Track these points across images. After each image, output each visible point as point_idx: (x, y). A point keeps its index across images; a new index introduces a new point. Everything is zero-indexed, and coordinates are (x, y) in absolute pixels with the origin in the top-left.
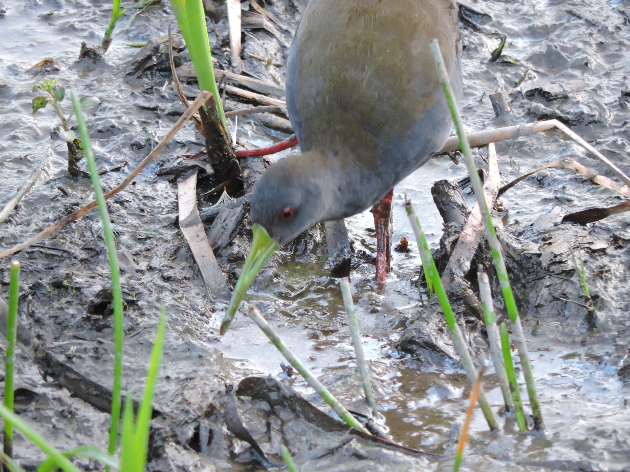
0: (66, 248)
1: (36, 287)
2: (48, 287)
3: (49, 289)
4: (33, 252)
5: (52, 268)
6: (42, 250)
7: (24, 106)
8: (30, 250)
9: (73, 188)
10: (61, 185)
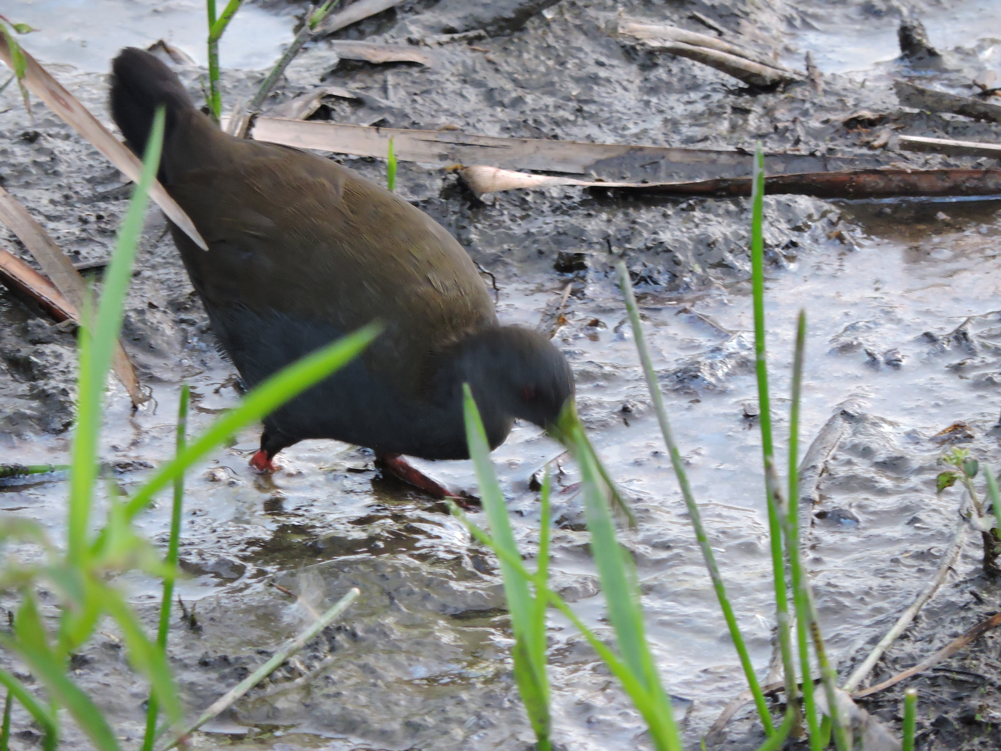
0: (980, 672)
1: (940, 723)
2: (955, 723)
3: (957, 725)
4: (936, 677)
5: (961, 699)
6: (948, 674)
7: (926, 483)
8: (932, 674)
9: (989, 592)
10: (973, 588)
